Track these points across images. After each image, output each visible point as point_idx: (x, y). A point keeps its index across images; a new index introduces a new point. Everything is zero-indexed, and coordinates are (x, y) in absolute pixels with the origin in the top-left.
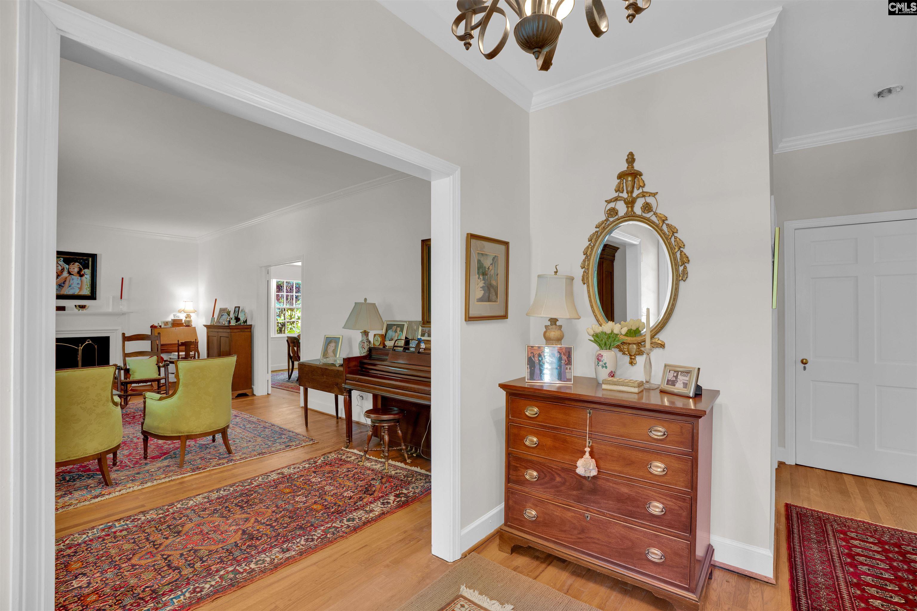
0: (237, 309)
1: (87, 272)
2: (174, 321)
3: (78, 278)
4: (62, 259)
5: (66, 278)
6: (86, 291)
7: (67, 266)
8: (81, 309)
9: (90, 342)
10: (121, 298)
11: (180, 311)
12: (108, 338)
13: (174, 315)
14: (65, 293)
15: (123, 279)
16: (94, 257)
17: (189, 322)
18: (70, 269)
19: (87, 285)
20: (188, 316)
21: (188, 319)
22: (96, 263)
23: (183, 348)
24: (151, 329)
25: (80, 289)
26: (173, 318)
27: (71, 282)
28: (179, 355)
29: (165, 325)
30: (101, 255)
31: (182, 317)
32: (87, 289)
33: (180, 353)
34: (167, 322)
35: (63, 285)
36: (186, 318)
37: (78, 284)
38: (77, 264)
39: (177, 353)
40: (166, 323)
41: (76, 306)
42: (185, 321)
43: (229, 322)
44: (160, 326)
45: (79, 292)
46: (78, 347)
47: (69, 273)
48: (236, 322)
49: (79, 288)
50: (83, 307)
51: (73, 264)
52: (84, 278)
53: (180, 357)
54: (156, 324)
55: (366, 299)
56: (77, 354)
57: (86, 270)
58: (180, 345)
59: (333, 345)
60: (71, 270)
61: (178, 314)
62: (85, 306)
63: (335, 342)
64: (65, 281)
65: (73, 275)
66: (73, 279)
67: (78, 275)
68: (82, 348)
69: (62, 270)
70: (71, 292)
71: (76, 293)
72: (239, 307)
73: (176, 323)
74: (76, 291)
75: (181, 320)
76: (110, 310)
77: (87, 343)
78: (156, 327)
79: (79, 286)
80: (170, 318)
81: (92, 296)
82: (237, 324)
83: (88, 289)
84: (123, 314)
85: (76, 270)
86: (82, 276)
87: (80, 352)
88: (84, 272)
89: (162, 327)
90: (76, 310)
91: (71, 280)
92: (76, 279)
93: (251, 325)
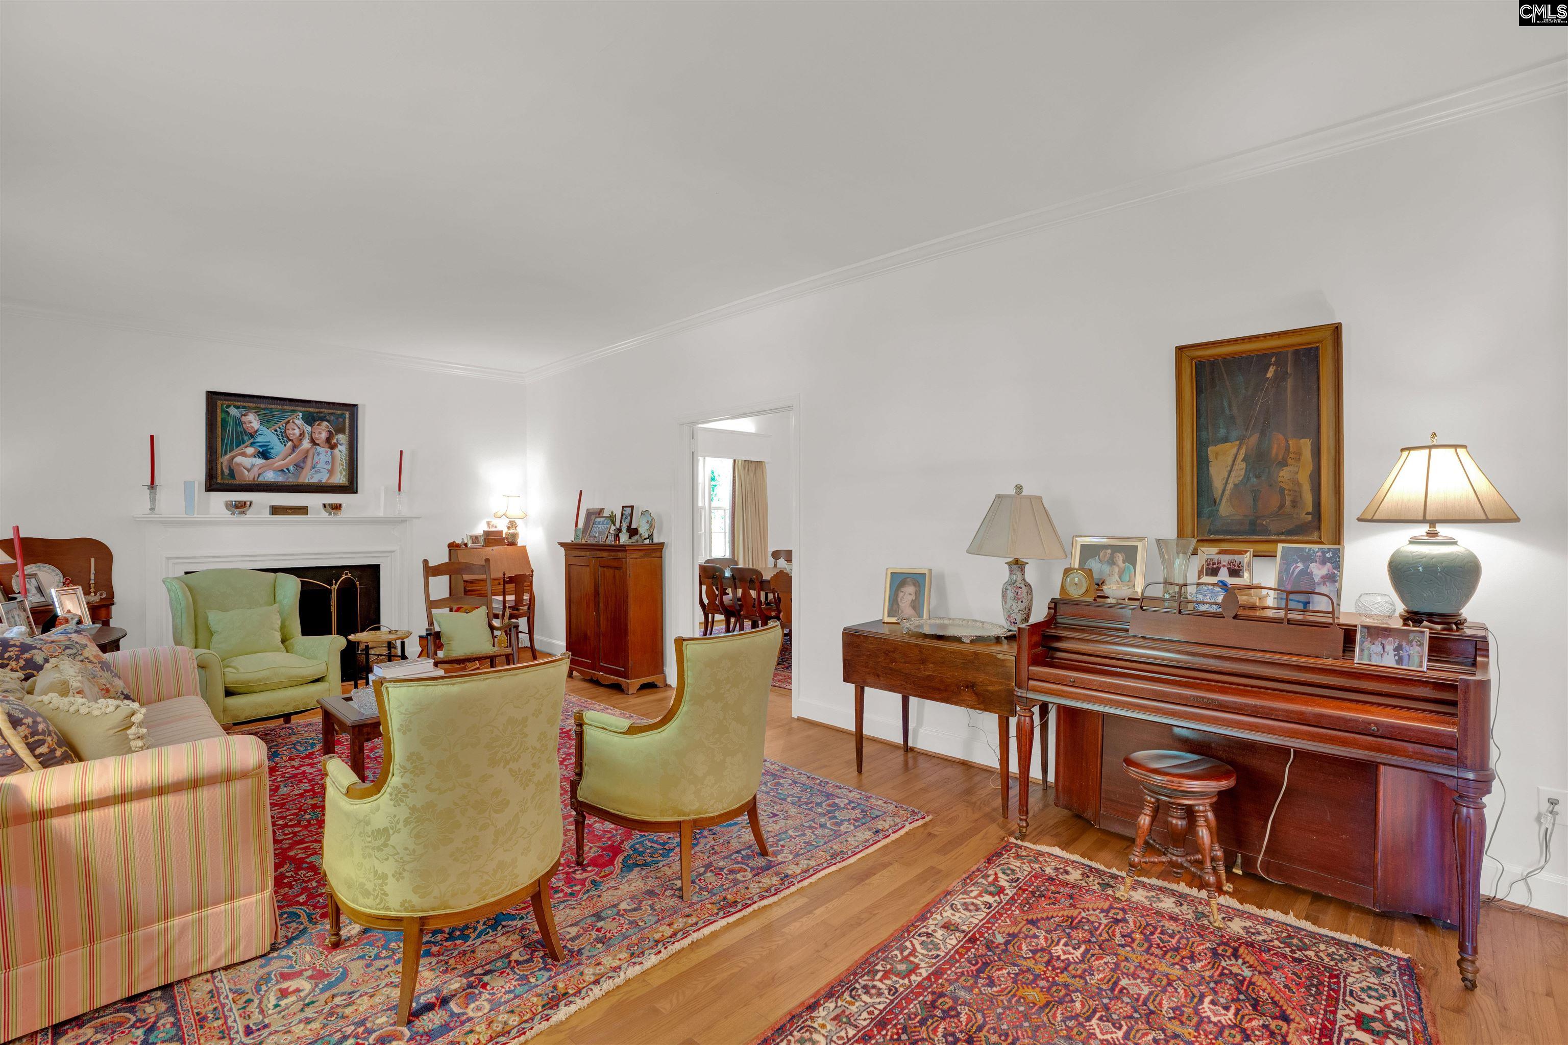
0: (628, 511)
1: (342, 438)
2: (487, 534)
3: (327, 452)
4: (301, 414)
5: (308, 451)
6: (340, 478)
7: (309, 428)
8: (333, 512)
9: (349, 575)
10: (399, 490)
11: (496, 516)
12: (376, 568)
13: (488, 523)
14: (307, 481)
15: (401, 452)
16: (352, 409)
17: (515, 536)
18: (313, 435)
19: (343, 465)
20: (512, 525)
21: (511, 531)
22: (357, 423)
23: (510, 587)
24: (450, 550)
25: (331, 472)
26: (486, 529)
27: (316, 459)
28: (504, 602)
29: (473, 543)
30: (364, 405)
31: (501, 526)
32: (341, 473)
33: (508, 598)
34: (477, 537)
35: (302, 465)
36: (509, 528)
37: (327, 462)
38: (325, 423)
39: (500, 598)
40: (475, 539)
41: (324, 505)
42: (506, 534)
43: (617, 537)
44: (466, 545)
45: (329, 479)
46: (331, 585)
47: (313, 442)
48: (630, 538)
49: (329, 471)
50: (337, 507)
51: (318, 425)
52: (336, 451)
53: (507, 605)
54: (459, 541)
55: (1019, 488)
56: (329, 600)
57: (340, 436)
58: (508, 582)
59: (910, 590)
60: (315, 436)
61: (495, 522)
62: (340, 505)
63: (914, 585)
64: (306, 457)
65: (318, 445)
66: (318, 454)
67: (327, 445)
68: (336, 587)
69: (300, 435)
70: (314, 479)
71: (324, 481)
72: (632, 507)
73: (492, 538)
74: (322, 477)
75: (501, 532)
76: (381, 513)
77: (344, 577)
78: (458, 546)
79: (329, 467)
80: (480, 529)
81: (350, 487)
82: (631, 541)
83: (344, 473)
84: (403, 521)
85: (324, 435)
86: (333, 447)
87: (334, 596)
88: (337, 439)
89: (469, 545)
90: (324, 514)
91: (316, 455)
92: (323, 454)
93: (662, 544)
